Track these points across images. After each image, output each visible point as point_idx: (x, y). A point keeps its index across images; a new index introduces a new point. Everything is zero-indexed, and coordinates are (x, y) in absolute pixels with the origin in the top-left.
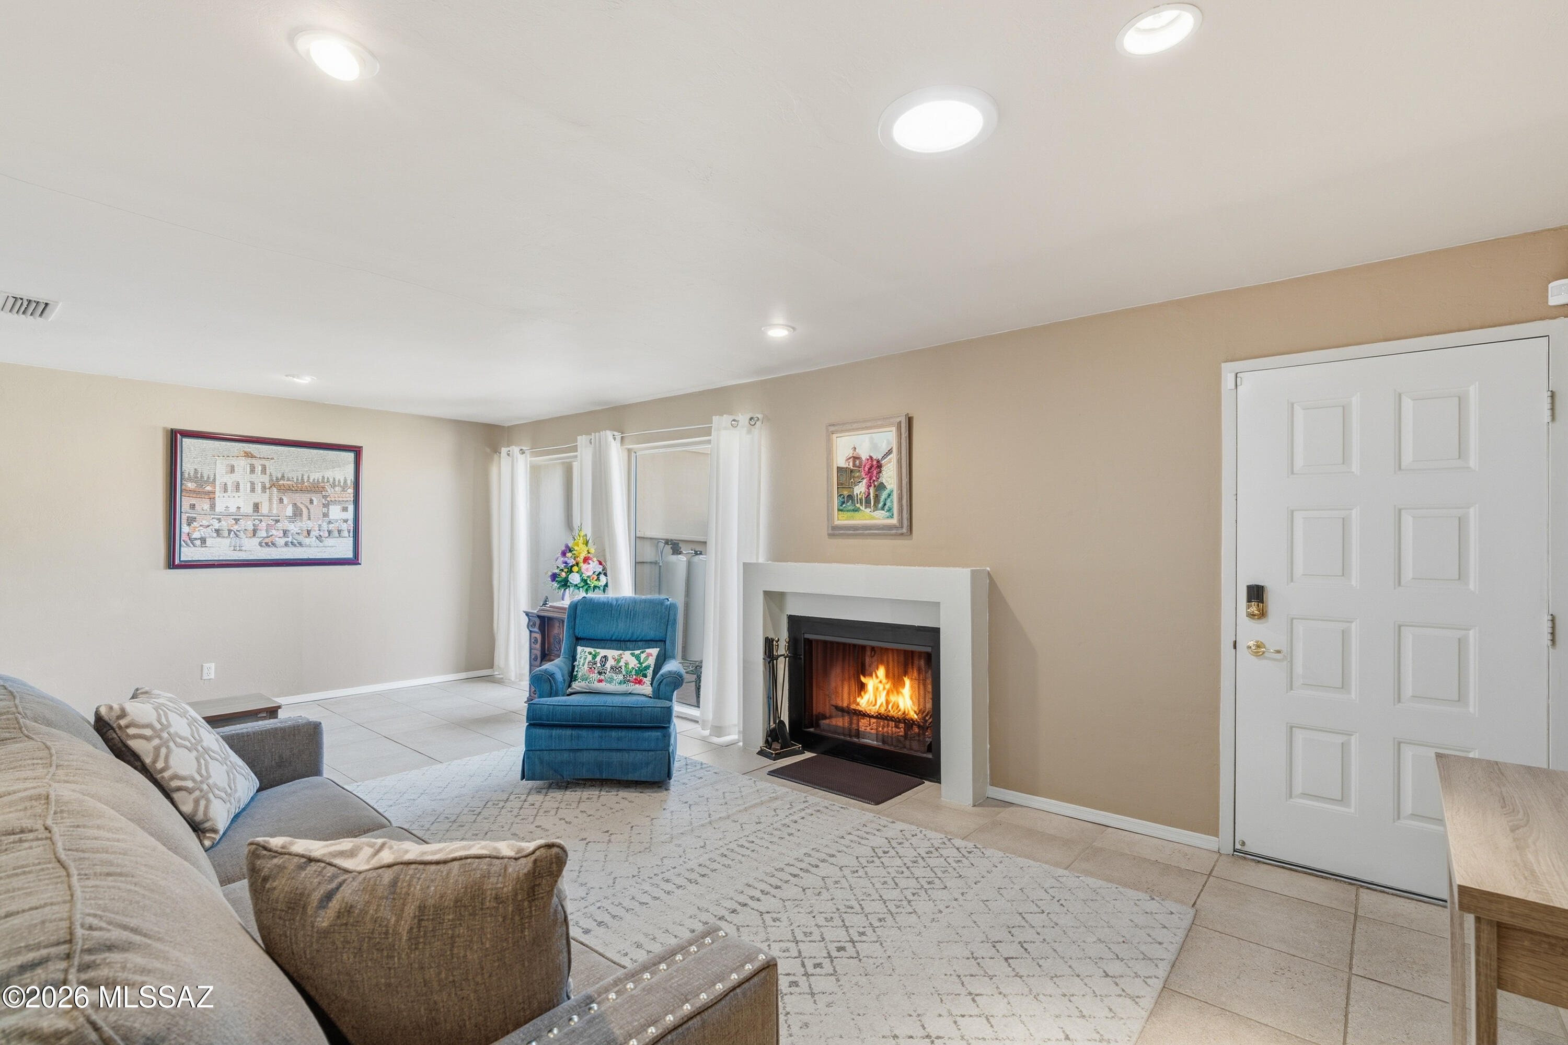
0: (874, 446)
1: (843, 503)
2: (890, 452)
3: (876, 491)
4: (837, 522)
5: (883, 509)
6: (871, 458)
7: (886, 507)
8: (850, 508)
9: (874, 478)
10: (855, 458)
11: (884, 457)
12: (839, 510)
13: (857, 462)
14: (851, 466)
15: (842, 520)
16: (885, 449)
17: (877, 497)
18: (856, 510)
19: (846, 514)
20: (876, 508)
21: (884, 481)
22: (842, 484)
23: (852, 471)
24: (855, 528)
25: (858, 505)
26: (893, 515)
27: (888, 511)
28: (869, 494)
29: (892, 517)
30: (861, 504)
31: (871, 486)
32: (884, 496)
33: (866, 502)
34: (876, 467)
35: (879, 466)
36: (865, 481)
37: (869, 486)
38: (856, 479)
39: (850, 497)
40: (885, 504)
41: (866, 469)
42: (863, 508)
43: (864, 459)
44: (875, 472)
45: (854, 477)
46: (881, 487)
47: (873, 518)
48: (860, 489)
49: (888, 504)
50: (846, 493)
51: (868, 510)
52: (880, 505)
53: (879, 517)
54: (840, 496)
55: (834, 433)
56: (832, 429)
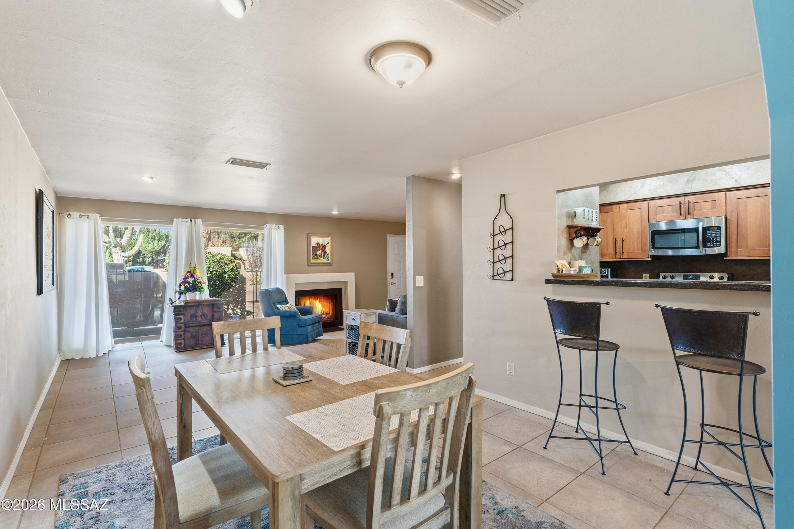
0: (324, 241)
1: (314, 256)
2: (328, 243)
3: (324, 253)
4: (312, 262)
5: (326, 258)
6: (323, 244)
8: (316, 258)
9: (324, 250)
10: (318, 244)
11: (326, 245)
12: (312, 258)
14: (317, 246)
15: (313, 261)
16: (326, 242)
17: (324, 255)
19: (314, 260)
20: (324, 258)
22: (313, 251)
24: (318, 263)
28: (322, 254)
29: (328, 260)
32: (326, 254)
33: (321, 256)
34: (324, 247)
35: (325, 247)
36: (321, 251)
37: (322, 252)
39: (316, 255)
41: (322, 247)
42: (320, 258)
43: (320, 244)
45: (317, 249)
46: (325, 252)
47: (323, 261)
48: (319, 252)
49: (327, 257)
50: (315, 254)
51: (321, 259)
52: (325, 257)
53: (325, 260)
54: (313, 254)
55: (311, 236)
56: (310, 235)
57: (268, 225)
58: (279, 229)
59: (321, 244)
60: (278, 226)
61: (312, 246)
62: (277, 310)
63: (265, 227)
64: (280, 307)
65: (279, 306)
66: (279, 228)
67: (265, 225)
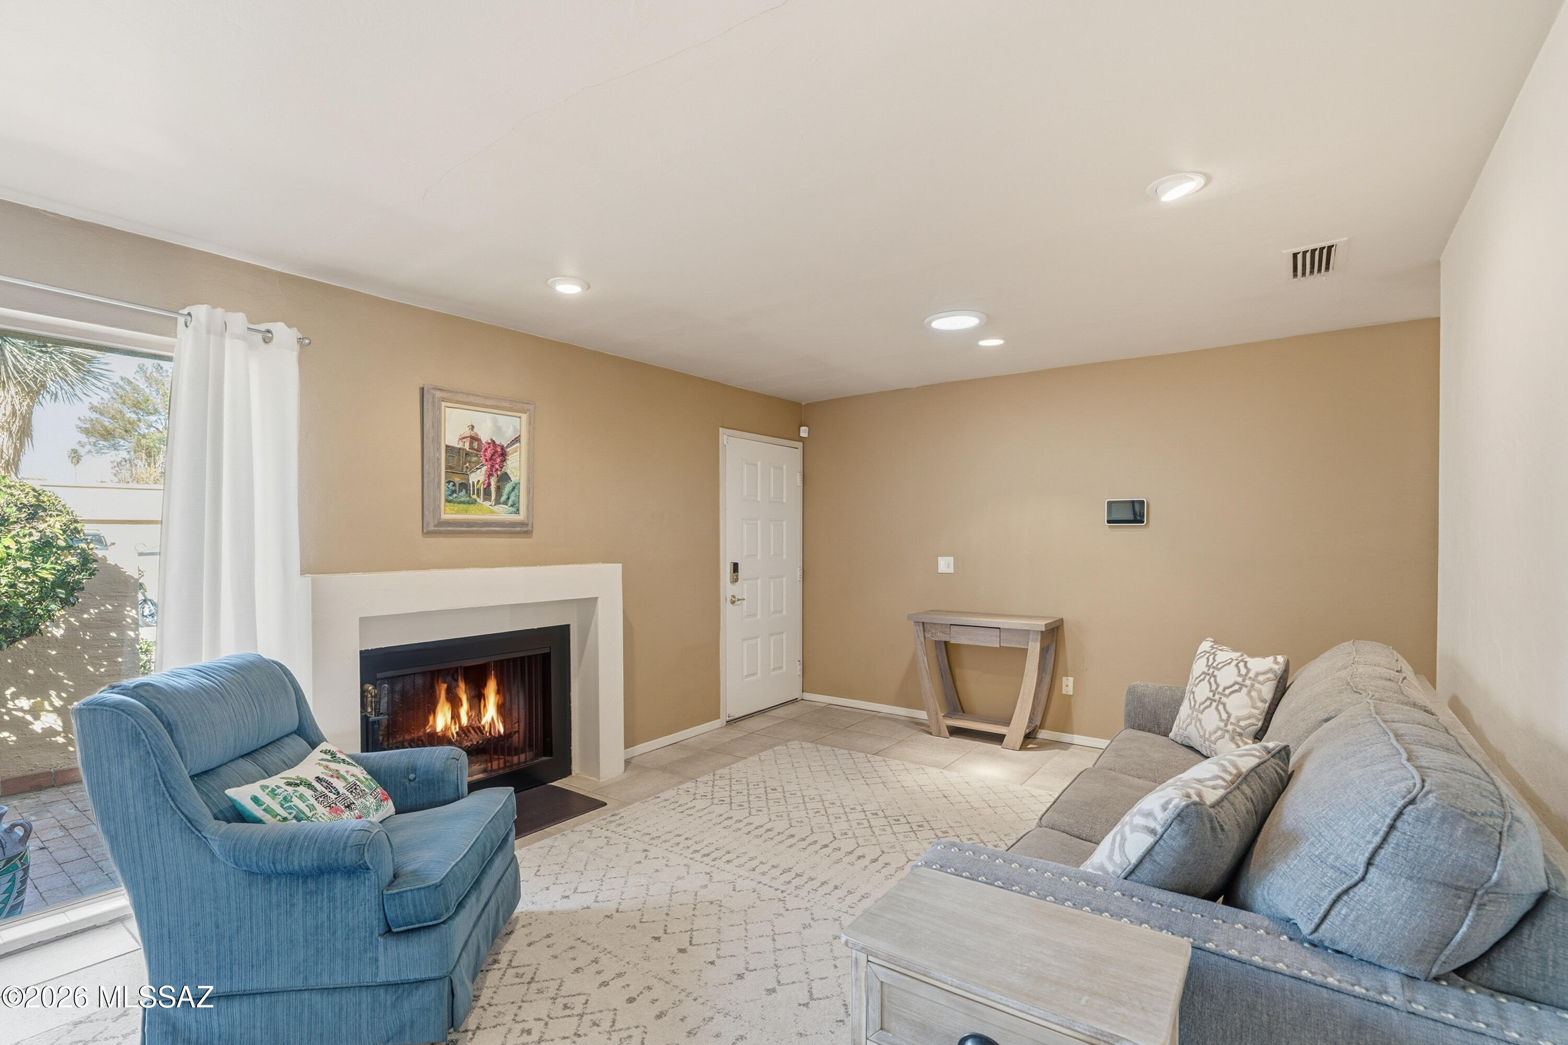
0: (498, 430)
1: (454, 492)
2: (517, 440)
3: (498, 481)
4: (445, 517)
5: (505, 503)
6: (493, 442)
7: (510, 503)
8: (463, 499)
9: (497, 466)
10: (474, 439)
11: (509, 446)
12: (447, 501)
13: (475, 445)
14: (466, 446)
15: (449, 513)
16: (510, 434)
17: (499, 489)
18: (475, 502)
19: (457, 507)
20: (497, 502)
21: (509, 472)
22: (451, 468)
23: (467, 454)
24: (469, 524)
25: (475, 497)
26: (518, 510)
27: (512, 506)
28: (489, 484)
29: (517, 512)
30: (478, 495)
31: (492, 475)
32: (508, 487)
33: (484, 494)
34: (499, 454)
35: (504, 455)
36: (484, 468)
37: (490, 476)
38: (473, 465)
39: (464, 486)
40: (508, 498)
41: (488, 454)
42: (480, 500)
43: (484, 441)
44: (498, 460)
45: (470, 462)
46: (505, 478)
47: (492, 512)
48: (477, 477)
49: (512, 498)
50: (457, 480)
51: (487, 504)
52: (504, 498)
53: (502, 513)
54: (449, 482)
55: (444, 400)
56: (438, 394)
57: (201, 311)
58: (266, 341)
59: (485, 438)
60: (263, 327)
61: (447, 446)
62: (224, 826)
63: (181, 320)
64: (255, 800)
65: (242, 794)
66: (267, 337)
67: (185, 311)
